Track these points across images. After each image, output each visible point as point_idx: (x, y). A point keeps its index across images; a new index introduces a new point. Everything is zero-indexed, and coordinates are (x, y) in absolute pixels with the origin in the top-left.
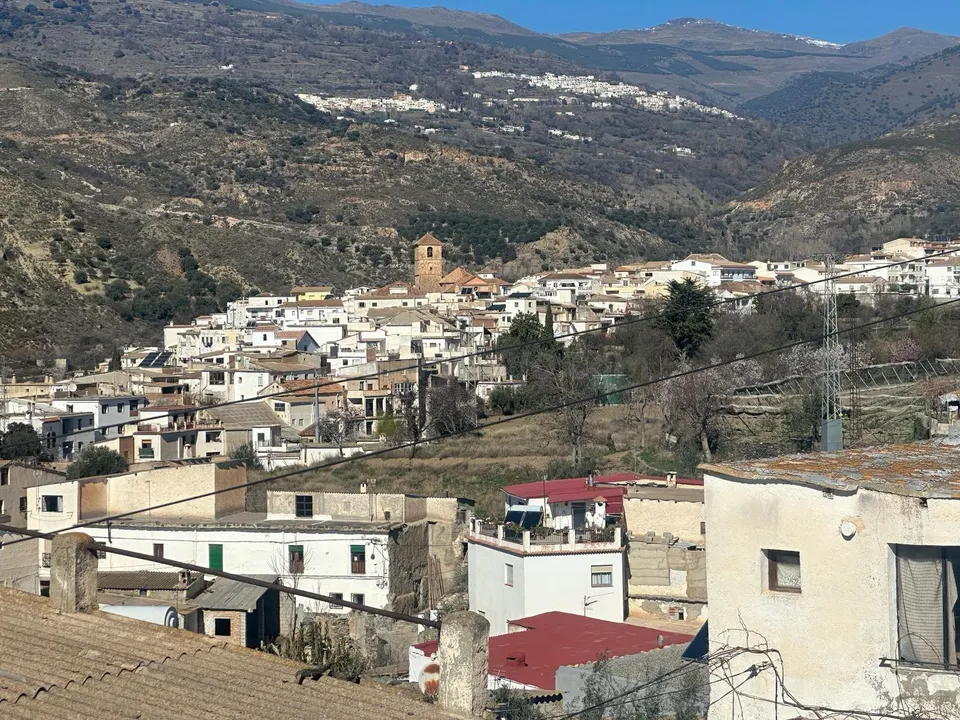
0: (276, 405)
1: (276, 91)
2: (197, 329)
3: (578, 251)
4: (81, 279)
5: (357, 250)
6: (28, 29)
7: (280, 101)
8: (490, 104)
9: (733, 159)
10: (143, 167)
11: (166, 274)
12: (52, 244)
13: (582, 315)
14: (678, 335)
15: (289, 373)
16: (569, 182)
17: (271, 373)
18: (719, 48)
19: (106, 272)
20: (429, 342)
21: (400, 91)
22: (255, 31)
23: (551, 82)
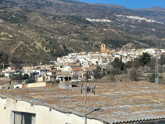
0: (71, 72)
1: (82, 18)
2: (62, 58)
3: (133, 47)
4: (46, 49)
5: (94, 45)
6: (42, 7)
7: (83, 19)
8: (120, 21)
9: (163, 31)
10: (59, 30)
11: (61, 49)
12: (42, 43)
13: (128, 58)
14: (144, 62)
15: (74, 66)
16: (132, 35)
17: (71, 66)
18: (161, 12)
19: (51, 48)
20: (99, 62)
21: (104, 18)
22: (80, 8)
23: (131, 17)
